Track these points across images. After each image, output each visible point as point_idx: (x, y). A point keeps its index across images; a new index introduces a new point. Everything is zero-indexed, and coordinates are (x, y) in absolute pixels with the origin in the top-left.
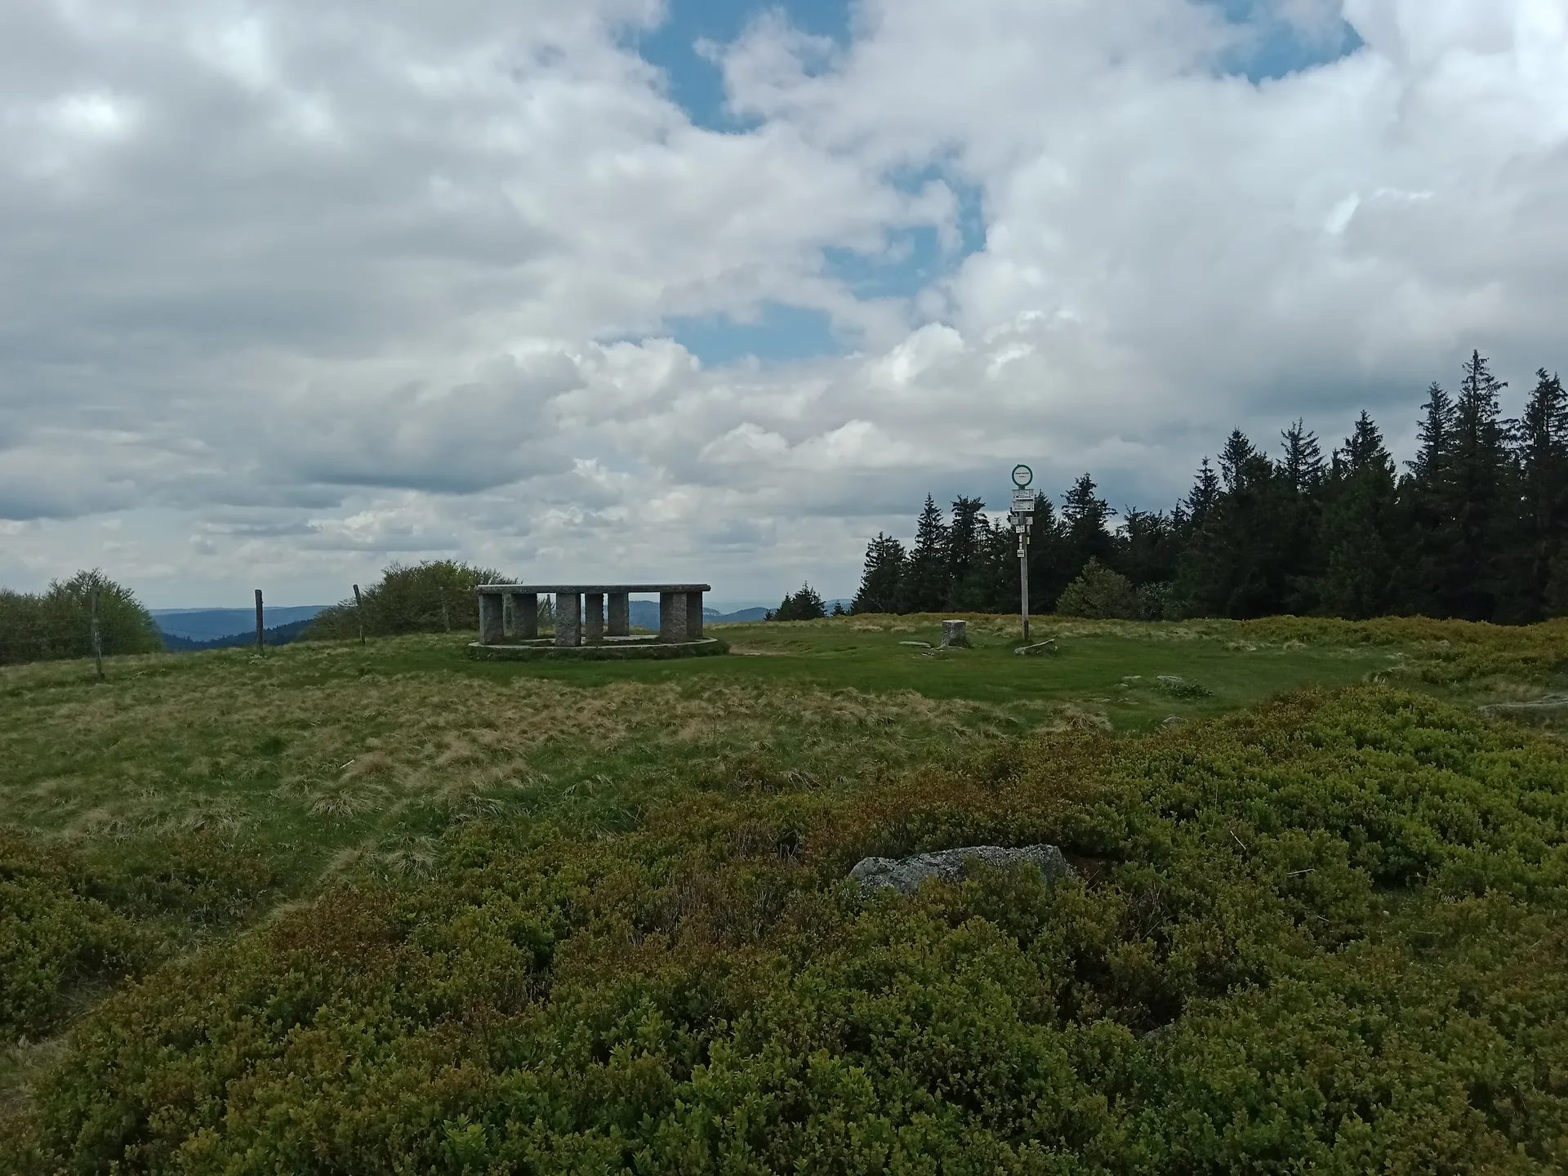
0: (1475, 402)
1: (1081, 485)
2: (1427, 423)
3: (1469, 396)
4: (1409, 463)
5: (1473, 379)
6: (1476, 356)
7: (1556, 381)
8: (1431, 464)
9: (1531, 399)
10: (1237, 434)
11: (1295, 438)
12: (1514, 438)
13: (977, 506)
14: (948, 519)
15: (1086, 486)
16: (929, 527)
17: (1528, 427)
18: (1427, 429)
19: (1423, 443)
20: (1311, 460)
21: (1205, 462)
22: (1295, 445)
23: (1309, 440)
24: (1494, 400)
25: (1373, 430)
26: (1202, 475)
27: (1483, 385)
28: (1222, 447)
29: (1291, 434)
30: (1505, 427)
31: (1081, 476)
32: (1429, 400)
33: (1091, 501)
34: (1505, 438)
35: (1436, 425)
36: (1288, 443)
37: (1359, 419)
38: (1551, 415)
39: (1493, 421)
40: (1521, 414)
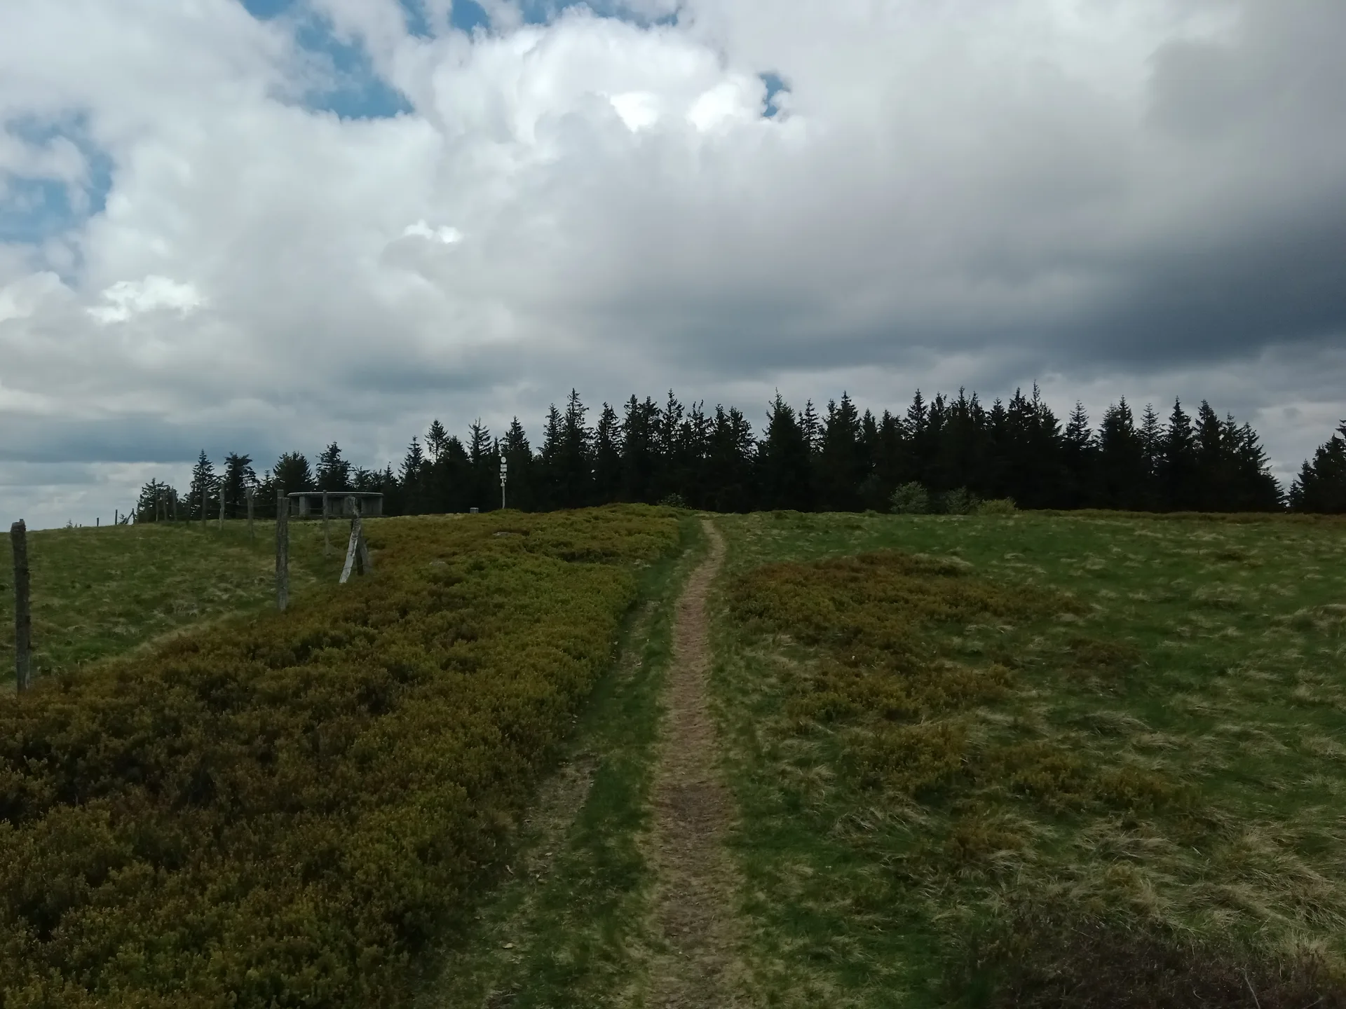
0: (573, 416)
1: (331, 450)
2: (549, 425)
3: (570, 413)
4: (540, 448)
5: (572, 403)
6: (574, 392)
7: (612, 410)
8: (550, 449)
9: (600, 418)
10: (436, 423)
11: (477, 429)
12: (592, 438)
13: (245, 461)
14: (220, 471)
15: (334, 450)
16: (203, 477)
17: (599, 433)
18: (549, 430)
19: (546, 437)
20: (485, 443)
21: (414, 439)
22: (477, 433)
23: (484, 431)
24: (582, 416)
25: (520, 428)
26: (412, 447)
27: (577, 408)
28: (428, 430)
29: (475, 427)
30: (588, 431)
31: (331, 444)
32: (550, 414)
33: (338, 461)
34: (588, 437)
35: (553, 427)
36: (473, 432)
37: (513, 421)
38: (609, 427)
39: (582, 428)
40: (596, 426)
